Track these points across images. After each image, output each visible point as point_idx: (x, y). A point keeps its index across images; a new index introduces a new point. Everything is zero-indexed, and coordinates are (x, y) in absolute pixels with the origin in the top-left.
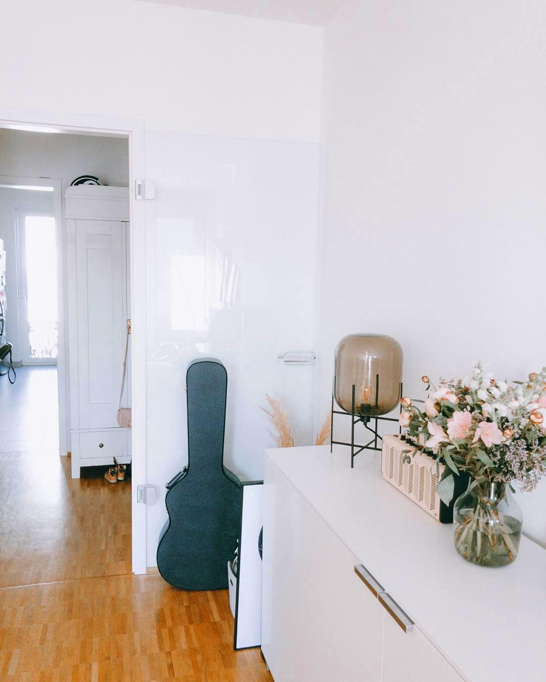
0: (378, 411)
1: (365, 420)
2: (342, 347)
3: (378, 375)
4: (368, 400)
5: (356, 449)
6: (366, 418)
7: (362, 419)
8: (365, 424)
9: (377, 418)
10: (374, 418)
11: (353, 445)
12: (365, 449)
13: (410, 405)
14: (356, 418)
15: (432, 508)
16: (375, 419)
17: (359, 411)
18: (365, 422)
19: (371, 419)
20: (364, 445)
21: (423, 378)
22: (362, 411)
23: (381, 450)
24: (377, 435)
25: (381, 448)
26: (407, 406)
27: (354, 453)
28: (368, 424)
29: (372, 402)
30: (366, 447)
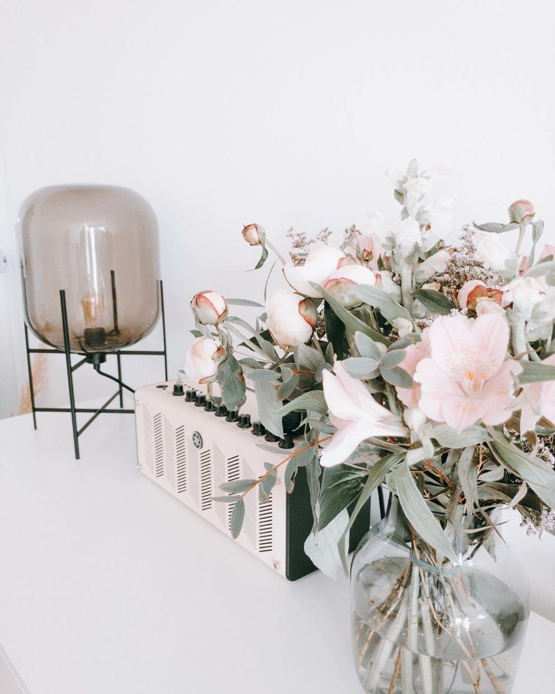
0: (120, 340)
1: (95, 359)
2: (29, 213)
3: (112, 272)
4: (98, 319)
5: (82, 418)
6: (97, 357)
7: (89, 359)
8: (97, 368)
9: (119, 353)
10: (114, 353)
11: (73, 410)
12: (102, 414)
13: (223, 316)
14: (76, 358)
15: (266, 546)
16: (115, 356)
17: (80, 343)
18: (97, 362)
19: (108, 357)
20: (99, 407)
21: (246, 229)
22: (88, 343)
23: (132, 412)
24: (122, 385)
25: (132, 408)
26: (215, 318)
27: (78, 430)
28: (103, 367)
29: (106, 323)
30: (103, 410)
